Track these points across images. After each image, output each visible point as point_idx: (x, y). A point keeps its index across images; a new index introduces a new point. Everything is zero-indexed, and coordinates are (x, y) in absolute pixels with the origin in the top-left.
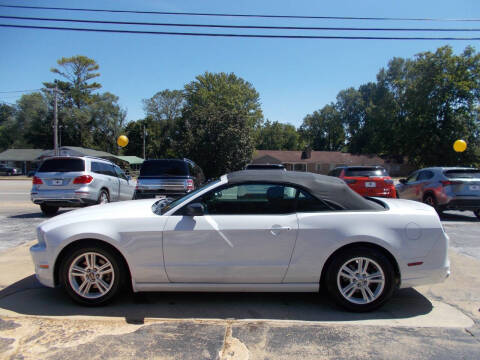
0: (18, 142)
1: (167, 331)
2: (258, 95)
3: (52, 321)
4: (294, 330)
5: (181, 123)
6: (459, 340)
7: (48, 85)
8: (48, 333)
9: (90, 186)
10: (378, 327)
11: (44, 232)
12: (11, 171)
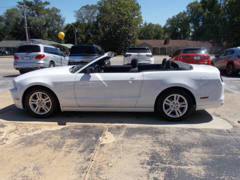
0: (7, 37)
1: (77, 129)
2: (140, 7)
3: (22, 124)
4: (139, 129)
5: (96, 24)
6: (221, 135)
7: (20, 3)
8: (20, 129)
9: (44, 60)
10: (181, 128)
11: (16, 82)
12: (5, 53)
